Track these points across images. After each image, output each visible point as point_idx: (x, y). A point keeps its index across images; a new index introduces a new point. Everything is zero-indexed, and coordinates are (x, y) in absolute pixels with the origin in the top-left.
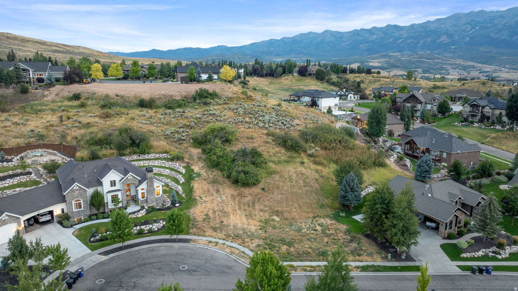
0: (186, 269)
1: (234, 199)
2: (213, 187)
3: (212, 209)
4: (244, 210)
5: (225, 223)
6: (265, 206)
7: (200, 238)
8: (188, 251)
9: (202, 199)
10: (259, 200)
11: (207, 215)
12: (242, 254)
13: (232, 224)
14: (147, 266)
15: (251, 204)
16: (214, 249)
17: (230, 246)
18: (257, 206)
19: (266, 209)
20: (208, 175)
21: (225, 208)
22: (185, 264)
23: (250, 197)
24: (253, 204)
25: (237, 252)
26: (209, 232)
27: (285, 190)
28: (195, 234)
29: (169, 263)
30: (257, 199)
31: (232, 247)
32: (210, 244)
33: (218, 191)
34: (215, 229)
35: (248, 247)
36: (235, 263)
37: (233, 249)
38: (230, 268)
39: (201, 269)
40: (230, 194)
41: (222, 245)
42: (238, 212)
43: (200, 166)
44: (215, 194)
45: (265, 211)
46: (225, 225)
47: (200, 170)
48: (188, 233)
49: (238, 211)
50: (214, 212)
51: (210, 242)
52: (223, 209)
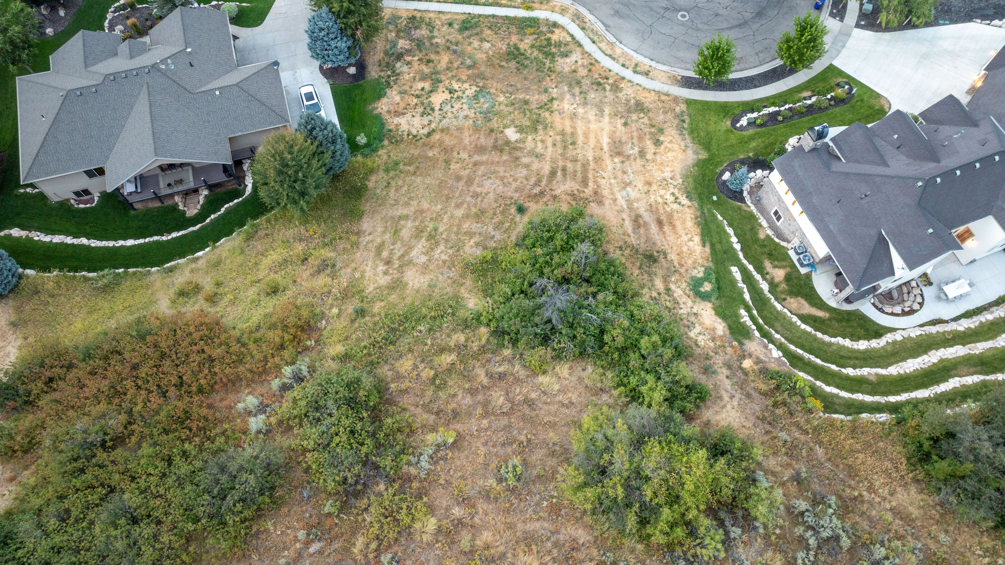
0: (680, 13)
1: (596, 193)
2: (648, 239)
3: (647, 161)
4: (576, 161)
5: (619, 122)
6: (527, 166)
7: (665, 88)
8: (681, 54)
9: (673, 194)
10: (538, 183)
11: (657, 143)
12: (595, 38)
13: (606, 119)
14: (737, 23)
15: (559, 173)
16: (639, 58)
17: (614, 59)
18: (547, 169)
19: (525, 160)
20: (668, 290)
21: (619, 165)
22: (683, 24)
23: (558, 192)
24: (553, 173)
25: (603, 45)
26: (648, 100)
27: (465, 206)
28: (676, 100)
29: (706, 27)
30: (544, 183)
31: (610, 56)
32: (647, 68)
33: (637, 220)
34: (640, 107)
35: (584, 53)
36: (608, 22)
37: (609, 52)
38: (617, 13)
39: (658, 13)
40: (607, 206)
41: (627, 63)
42: (590, 156)
43: (698, 329)
44: (642, 211)
45: (533, 153)
46: (621, 118)
47: (694, 310)
48: (689, 102)
49: (591, 158)
50: (642, 153)
51: (647, 74)
52: (623, 162)
